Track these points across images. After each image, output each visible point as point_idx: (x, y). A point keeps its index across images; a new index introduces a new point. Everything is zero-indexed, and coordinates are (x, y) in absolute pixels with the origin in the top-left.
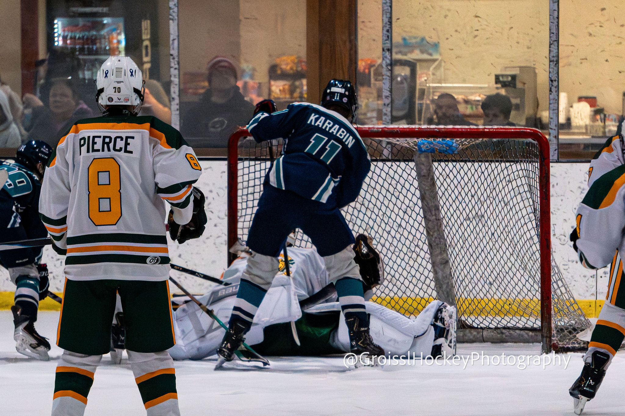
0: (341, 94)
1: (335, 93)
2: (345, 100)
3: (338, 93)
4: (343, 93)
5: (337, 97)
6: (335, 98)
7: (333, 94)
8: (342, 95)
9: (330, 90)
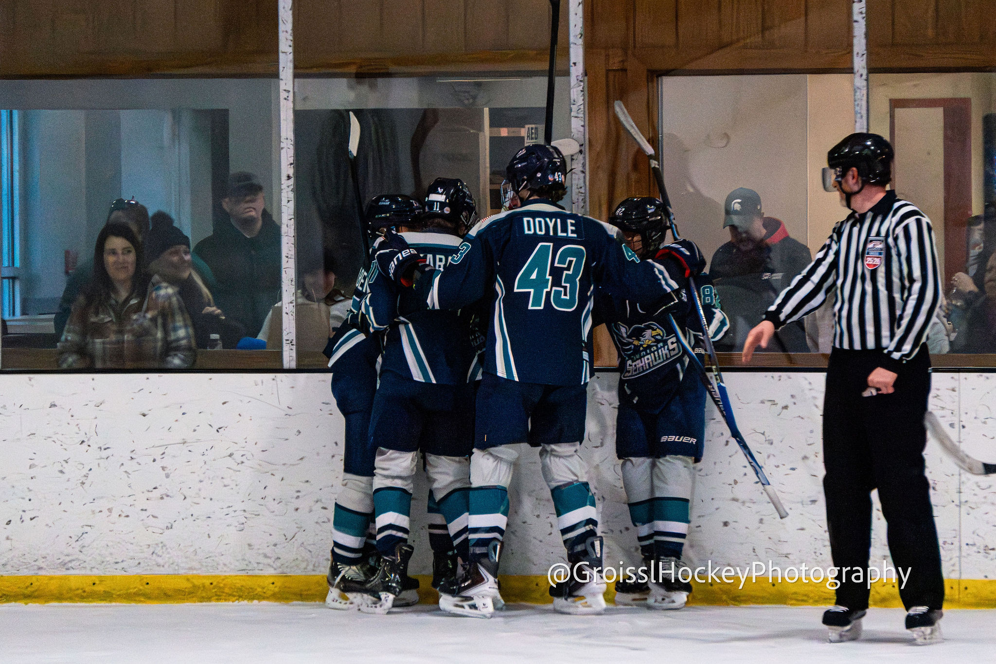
0: (441, 203)
1: (434, 202)
2: (447, 210)
3: (437, 202)
4: (444, 201)
5: (436, 208)
6: (435, 209)
7: (432, 203)
8: (442, 205)
9: (428, 198)
